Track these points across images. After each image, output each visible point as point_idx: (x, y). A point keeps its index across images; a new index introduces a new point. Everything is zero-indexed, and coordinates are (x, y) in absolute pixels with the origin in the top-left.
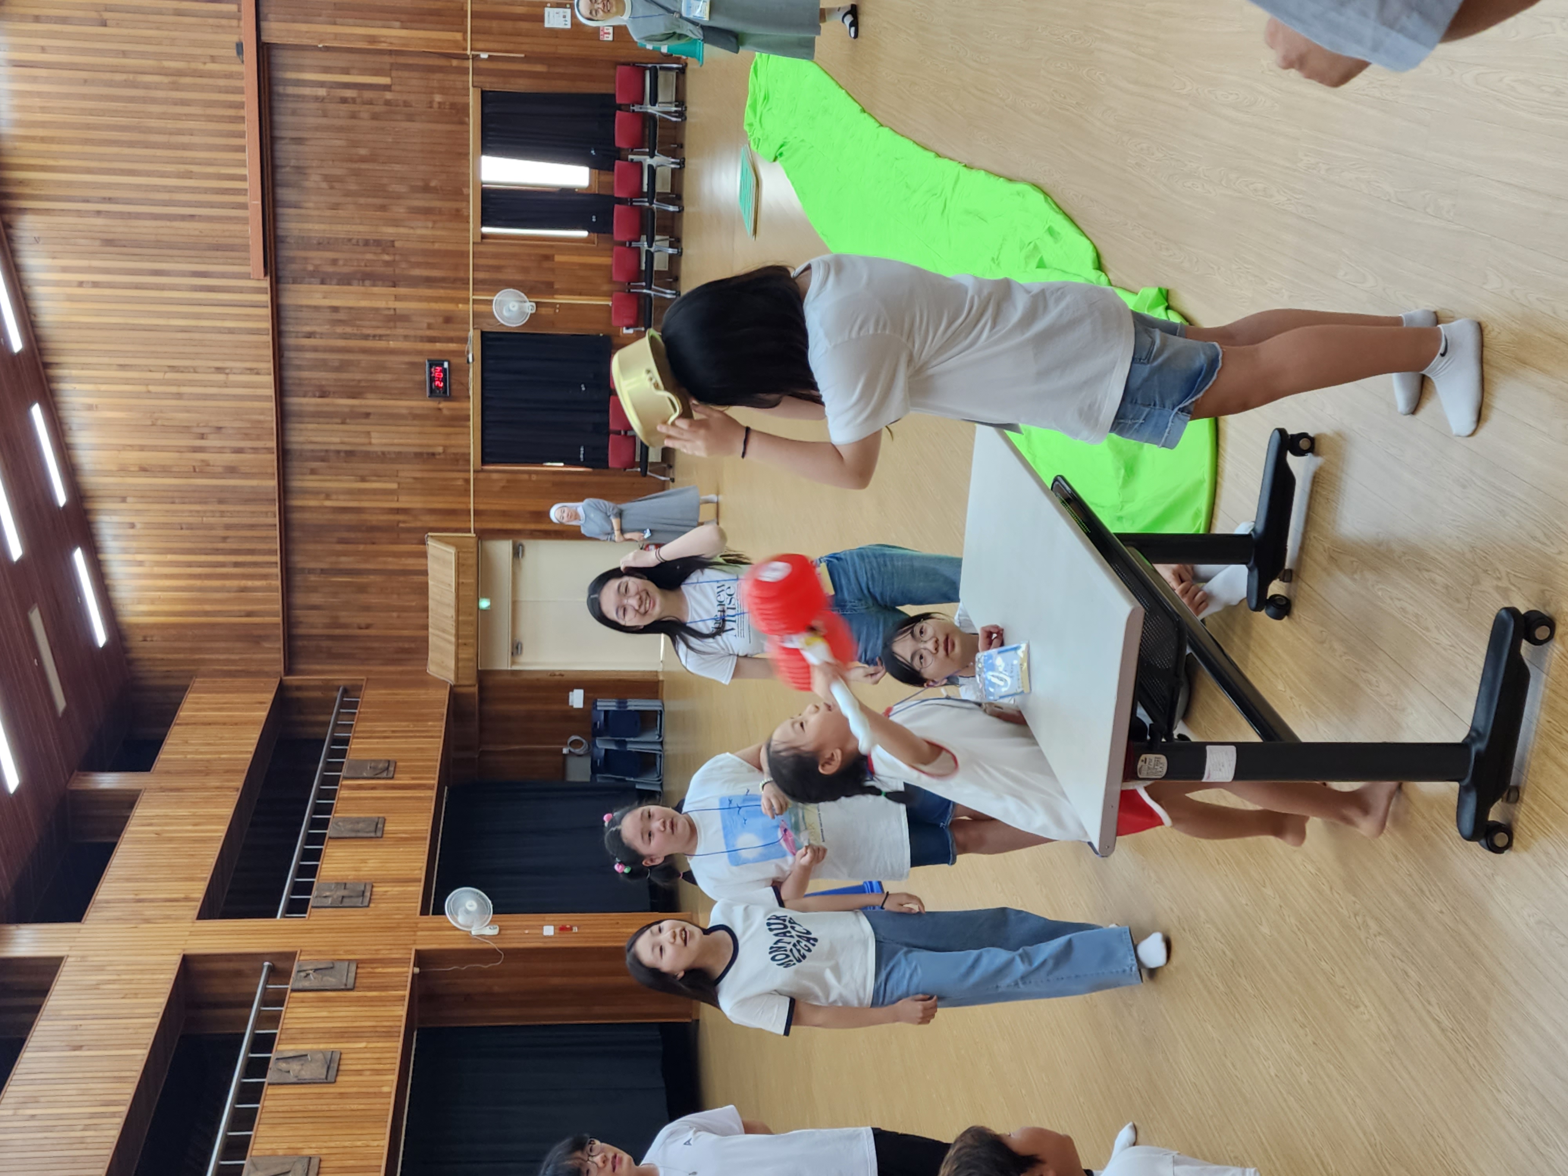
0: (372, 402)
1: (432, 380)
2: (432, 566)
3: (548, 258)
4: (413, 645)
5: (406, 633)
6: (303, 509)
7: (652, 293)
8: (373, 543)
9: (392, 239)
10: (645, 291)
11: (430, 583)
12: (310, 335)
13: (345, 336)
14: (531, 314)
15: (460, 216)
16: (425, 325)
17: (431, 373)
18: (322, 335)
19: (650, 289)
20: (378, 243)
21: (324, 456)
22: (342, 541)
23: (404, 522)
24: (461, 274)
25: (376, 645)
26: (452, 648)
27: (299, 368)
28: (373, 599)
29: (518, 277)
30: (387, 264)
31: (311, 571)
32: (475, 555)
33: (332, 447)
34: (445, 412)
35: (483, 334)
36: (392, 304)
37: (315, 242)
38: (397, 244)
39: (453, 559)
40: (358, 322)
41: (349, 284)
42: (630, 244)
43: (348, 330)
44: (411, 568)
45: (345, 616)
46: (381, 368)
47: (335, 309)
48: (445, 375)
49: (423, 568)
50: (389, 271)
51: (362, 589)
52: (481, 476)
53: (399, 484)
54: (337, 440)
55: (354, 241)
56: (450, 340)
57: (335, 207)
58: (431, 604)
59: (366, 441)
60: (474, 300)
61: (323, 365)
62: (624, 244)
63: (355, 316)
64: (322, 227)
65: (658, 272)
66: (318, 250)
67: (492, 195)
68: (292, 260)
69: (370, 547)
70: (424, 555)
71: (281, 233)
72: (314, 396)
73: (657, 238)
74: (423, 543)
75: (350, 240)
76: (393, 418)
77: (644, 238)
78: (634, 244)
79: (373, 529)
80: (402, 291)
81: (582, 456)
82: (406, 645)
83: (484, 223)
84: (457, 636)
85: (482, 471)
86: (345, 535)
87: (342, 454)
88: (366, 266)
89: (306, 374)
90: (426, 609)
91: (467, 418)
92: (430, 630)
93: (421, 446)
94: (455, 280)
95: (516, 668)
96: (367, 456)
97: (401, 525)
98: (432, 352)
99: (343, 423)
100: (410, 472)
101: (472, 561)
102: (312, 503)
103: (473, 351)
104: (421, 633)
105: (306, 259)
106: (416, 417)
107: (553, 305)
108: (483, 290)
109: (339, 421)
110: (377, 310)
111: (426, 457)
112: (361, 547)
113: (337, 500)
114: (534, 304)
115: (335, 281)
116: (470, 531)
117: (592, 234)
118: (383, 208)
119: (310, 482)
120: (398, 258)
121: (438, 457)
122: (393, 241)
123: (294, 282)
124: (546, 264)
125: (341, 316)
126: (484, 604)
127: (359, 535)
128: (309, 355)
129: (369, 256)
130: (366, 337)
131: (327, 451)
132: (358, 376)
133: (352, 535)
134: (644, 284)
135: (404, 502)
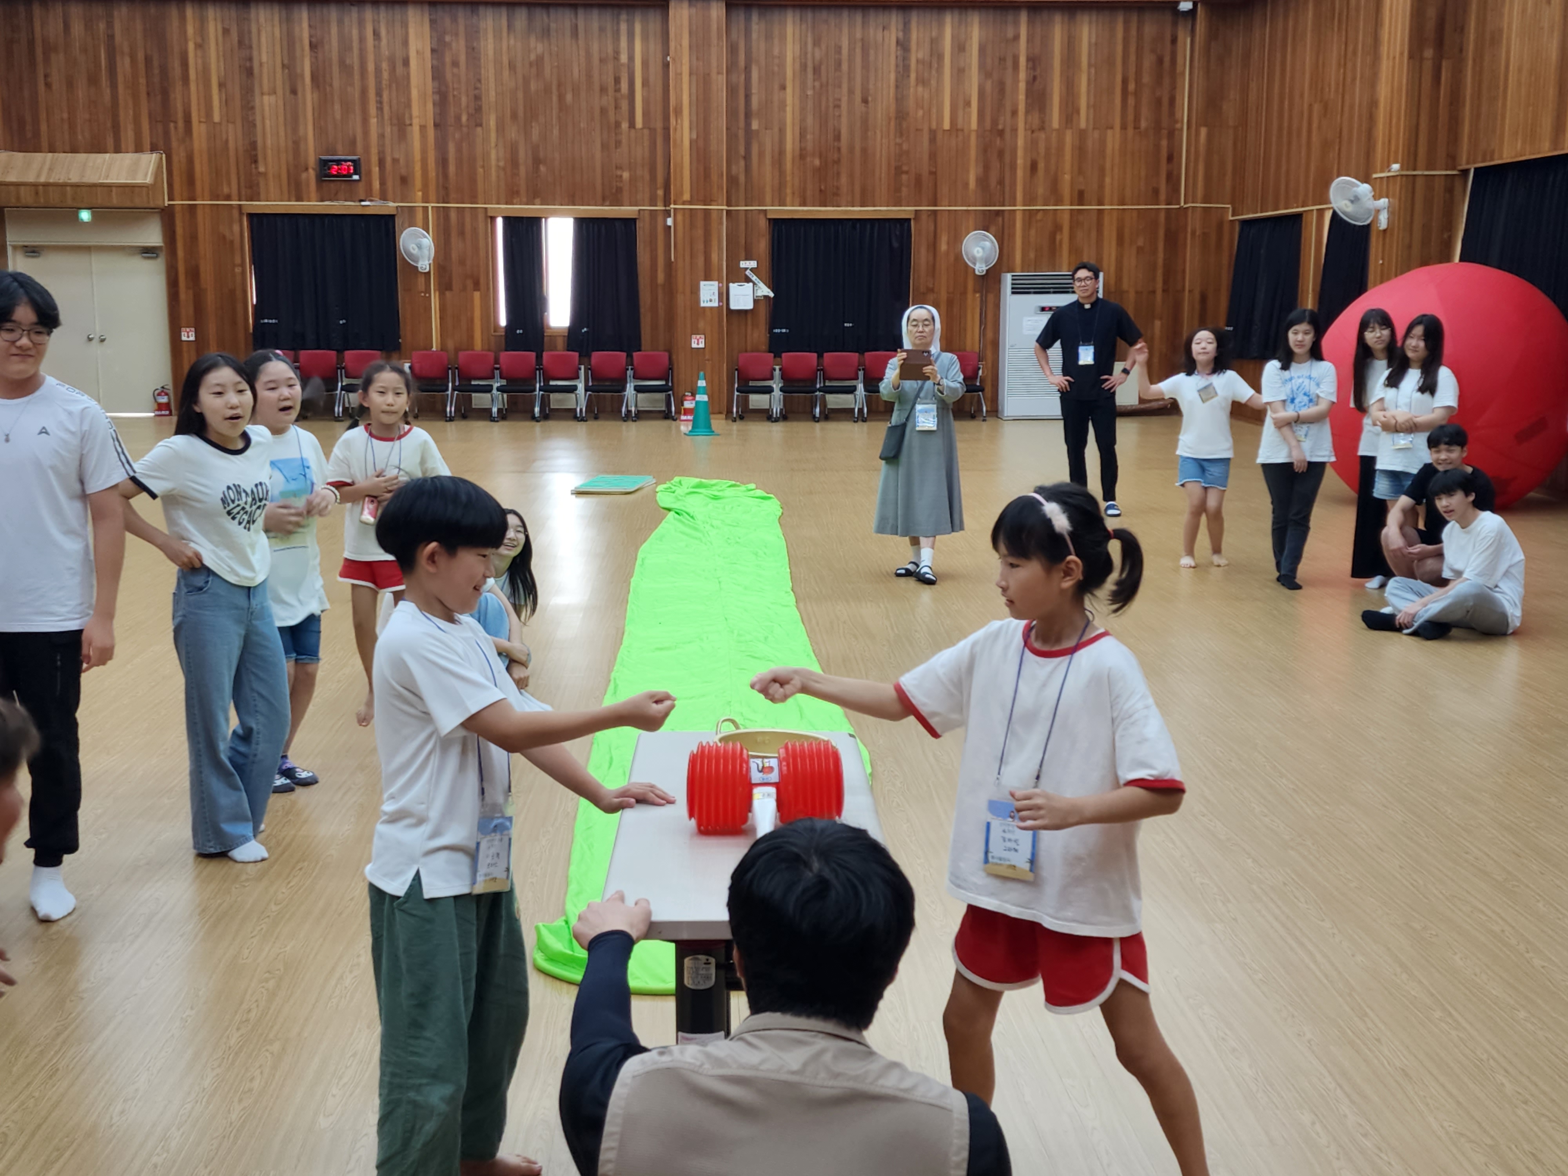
0: (309, 97)
1: (338, 162)
2: (126, 159)
3: (477, 286)
4: (29, 135)
5: (44, 127)
6: (183, 19)
7: (449, 392)
8: (148, 94)
9: (484, 125)
10: (450, 385)
11: (107, 156)
12: (376, 34)
13: (378, 71)
14: (417, 267)
15: (511, 196)
16: (396, 156)
17: (346, 161)
18: (377, 47)
19: (454, 390)
20: (479, 109)
21: (245, 43)
22: (148, 60)
23: (176, 128)
24: (453, 195)
25: (26, 93)
26: (31, 178)
27: (340, 22)
28: (81, 92)
29: (454, 256)
30: (458, 118)
31: (110, 25)
32: (146, 205)
33: (255, 53)
34: (304, 176)
35: (392, 217)
36: (416, 122)
37: (475, 44)
38: (479, 129)
39: (139, 181)
40: (394, 85)
41: (433, 78)
42: (497, 369)
43: (385, 75)
44: (122, 134)
45: (58, 60)
46: (347, 108)
47: (406, 62)
48: (344, 176)
49: (123, 146)
50: (451, 120)
51: (93, 80)
52: (236, 213)
53: (220, 124)
54: (264, 58)
55: (478, 85)
56: (383, 183)
57: (512, 67)
58: (81, 157)
59: (266, 88)
60: (427, 207)
61: (345, 47)
62: (497, 362)
63: (402, 83)
64: (491, 53)
65: (470, 398)
66: (467, 47)
67: (535, 228)
68: (455, 20)
69: (143, 89)
70: (139, 149)
71: (482, 10)
72: (311, 36)
73: (505, 395)
74: (153, 149)
75: (479, 81)
76: (293, 119)
77: (504, 382)
78: (497, 372)
79: (165, 93)
80: (431, 132)
81: (266, 321)
82: (29, 127)
83: (507, 220)
84: (46, 185)
85: (241, 214)
86: (156, 63)
87: (248, 64)
88: (454, 96)
89: (334, 28)
90: (74, 150)
91: (299, 199)
92: (50, 155)
93: (265, 147)
94: (446, 188)
95: (10, 250)
96: (248, 92)
97: (172, 125)
98: (369, 163)
99: (283, 66)
100: (234, 135)
101: (138, 202)
102: (190, 30)
103: (372, 206)
104: (45, 144)
105: (457, 35)
106: (296, 143)
107: (428, 290)
108: (438, 218)
109: (286, 62)
110: (409, 105)
111: (252, 154)
112: (142, 81)
113: (196, 56)
114: (427, 270)
115: (435, 62)
116: (169, 200)
117: (503, 330)
118: (514, 116)
119: (213, 28)
120: (465, 130)
121: (253, 166)
122: (481, 125)
123: (433, 22)
124: (470, 283)
125: (400, 70)
126: (85, 215)
127: (156, 80)
128: (355, 33)
129: (464, 100)
130: (379, 94)
131: (251, 47)
132: (336, 83)
133: (156, 71)
134: (457, 384)
135: (199, 130)
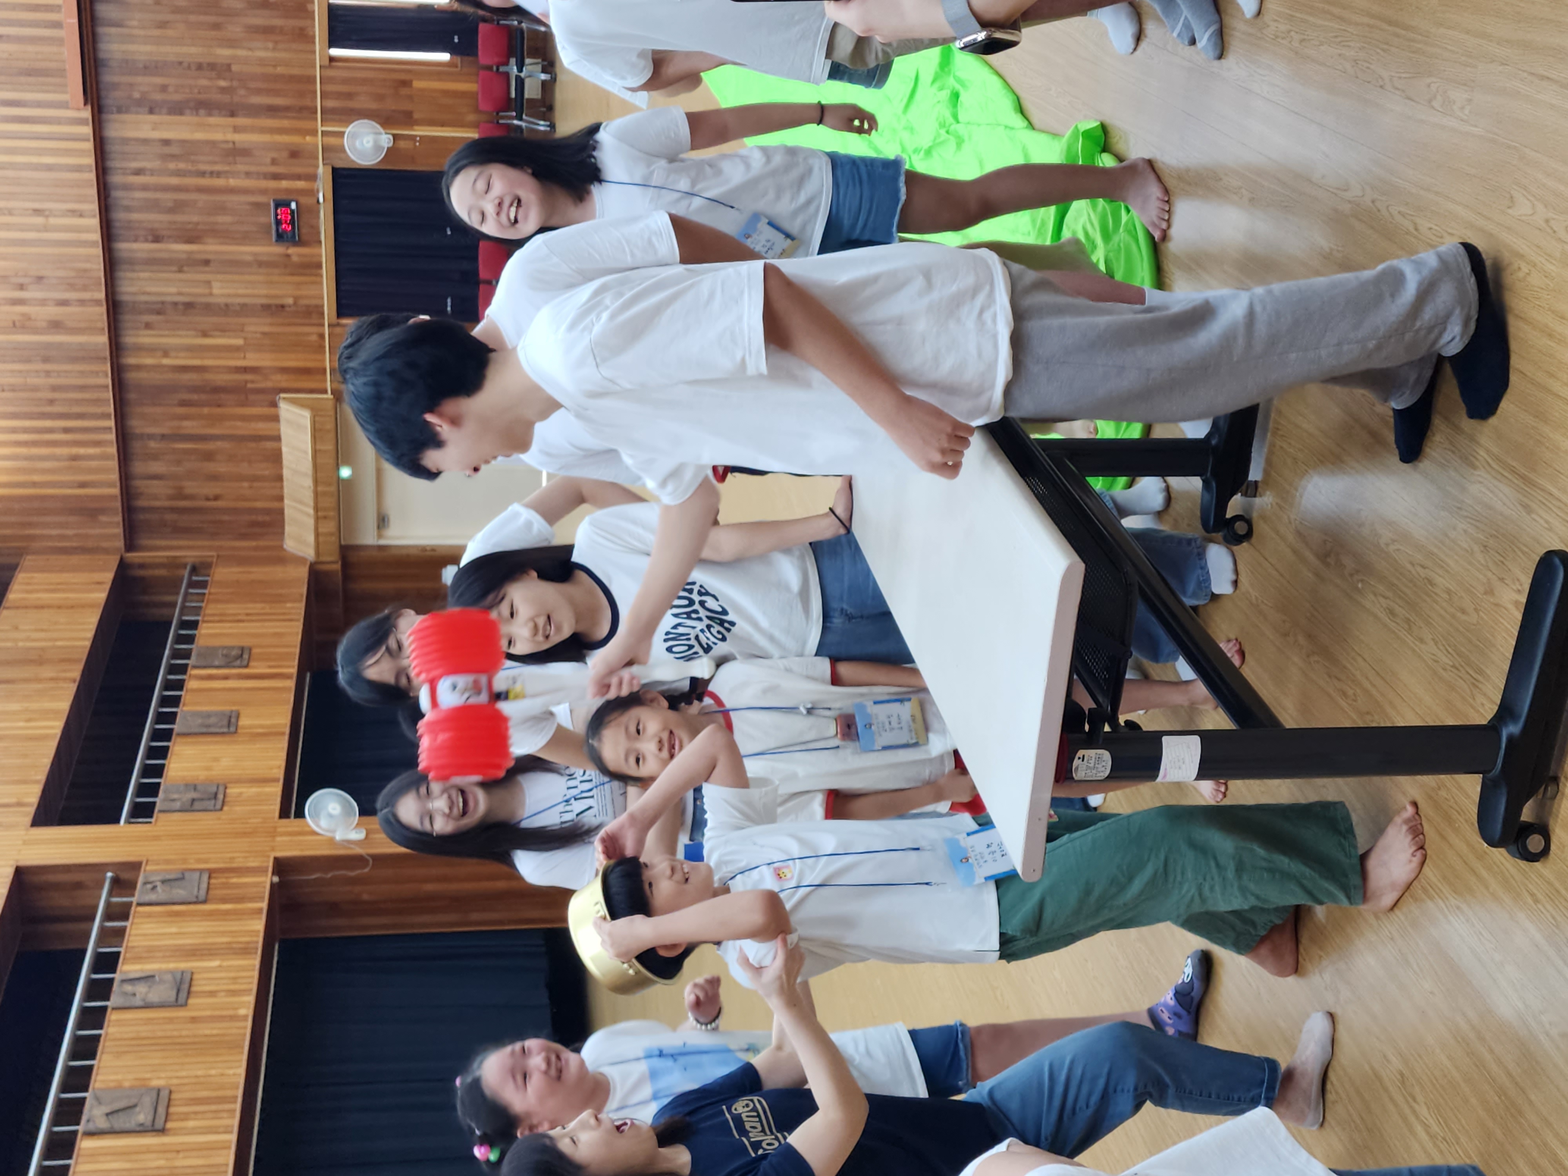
0: (211, 248)
1: (278, 223)
2: (286, 431)
3: (406, 83)
4: (267, 518)
5: (259, 505)
6: (139, 368)
7: (523, 124)
8: (219, 406)
9: (228, 61)
10: (516, 122)
11: (284, 450)
12: (138, 172)
13: (178, 173)
14: (388, 149)
15: (304, 36)
16: (268, 160)
17: (277, 215)
18: (152, 172)
19: (521, 119)
20: (212, 66)
21: (160, 309)
22: (183, 403)
23: (252, 382)
24: (308, 102)
25: (226, 518)
26: (311, 522)
27: (128, 209)
28: (221, 468)
29: (373, 106)
30: (223, 90)
31: (151, 437)
32: (333, 419)
33: (169, 299)
34: (295, 259)
35: (335, 171)
36: (231, 136)
37: (141, 65)
38: (234, 68)
39: (308, 423)
40: (192, 157)
41: (181, 113)
42: (498, 69)
43: (182, 166)
44: (261, 433)
45: (191, 487)
46: (221, 209)
47: (166, 142)
48: (293, 217)
49: (275, 433)
50: (226, 98)
51: (209, 456)
52: (338, 330)
53: (245, 339)
54: (173, 290)
55: (185, 65)
56: (299, 177)
57: (163, 25)
58: (286, 473)
59: (207, 291)
60: (322, 132)
61: (154, 206)
62: (490, 68)
63: (189, 150)
64: (148, 48)
65: (530, 101)
66: (145, 75)
67: (340, 12)
68: (115, 86)
69: (214, 410)
70: (276, 419)
71: (102, 55)
72: (146, 241)
73: (528, 61)
74: (274, 405)
75: (180, 63)
76: (236, 265)
77: (513, 61)
78: (502, 69)
79: (217, 390)
80: (240, 121)
81: (449, 309)
82: (260, 518)
83: (332, 43)
84: (316, 509)
85: (338, 325)
86: (186, 396)
87: (181, 307)
88: (199, 93)
89: (135, 216)
90: (280, 478)
91: (319, 266)
92: (286, 501)
93: (267, 296)
94: (301, 109)
95: (382, 542)
96: (209, 309)
97: (249, 385)
98: (278, 190)
99: (180, 271)
100: (257, 326)
101: (330, 426)
102: (149, 361)
103: (324, 191)
104: (275, 505)
105: (131, 85)
106: (261, 264)
107: (413, 138)
108: (333, 120)
109: (174, 268)
110: (213, 144)
111: (275, 310)
112: (206, 410)
113: (177, 357)
114: (391, 137)
115: (165, 110)
116: (325, 392)
117: (455, 57)
118: (216, 26)
119: (145, 338)
120: (235, 83)
121: (287, 309)
122: (229, 65)
123: (120, 111)
124: (404, 91)
125: (174, 150)
126: (345, 472)
127: (203, 397)
128: (138, 195)
129: (204, 82)
130: (203, 174)
131: (163, 303)
132: (195, 219)
133: (195, 397)
134: (514, 114)
135: (252, 360)
